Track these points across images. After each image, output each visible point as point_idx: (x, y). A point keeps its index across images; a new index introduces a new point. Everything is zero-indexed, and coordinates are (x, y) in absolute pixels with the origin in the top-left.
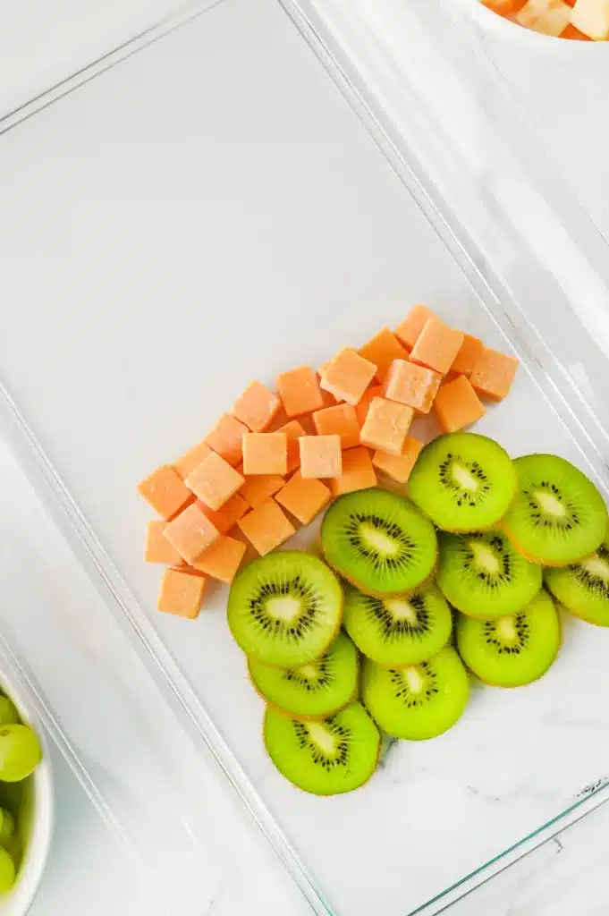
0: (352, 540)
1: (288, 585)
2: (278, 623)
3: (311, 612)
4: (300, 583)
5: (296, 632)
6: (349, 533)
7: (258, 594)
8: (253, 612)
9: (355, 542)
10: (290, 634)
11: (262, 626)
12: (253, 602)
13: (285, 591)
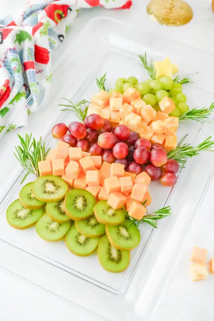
0: (76, 196)
1: (57, 186)
2: (45, 187)
3: (52, 193)
4: (59, 188)
5: (45, 192)
6: (77, 195)
7: (50, 181)
8: (45, 181)
9: (76, 198)
10: (44, 191)
11: (42, 184)
12: (47, 180)
13: (55, 185)
